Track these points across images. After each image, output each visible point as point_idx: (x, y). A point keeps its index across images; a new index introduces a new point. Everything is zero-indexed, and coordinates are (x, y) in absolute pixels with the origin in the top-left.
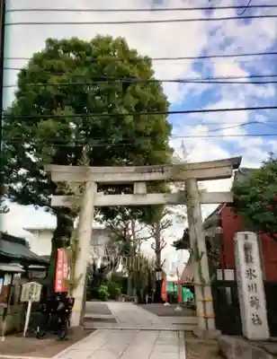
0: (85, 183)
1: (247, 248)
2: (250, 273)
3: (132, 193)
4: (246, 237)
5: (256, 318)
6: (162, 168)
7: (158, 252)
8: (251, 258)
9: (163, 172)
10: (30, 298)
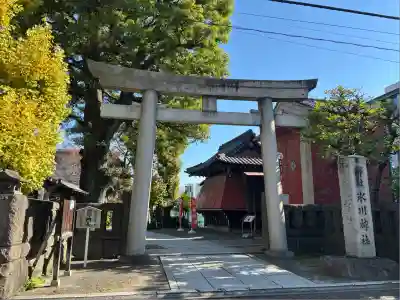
0: (144, 91)
1: (358, 172)
2: (361, 197)
5: (365, 238)
6: (237, 83)
8: (362, 182)
9: (237, 88)
10: (88, 225)
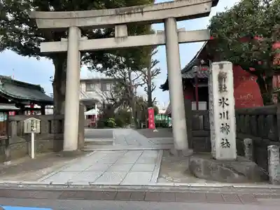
0: (68, 28)
1: (222, 78)
2: (223, 102)
3: (114, 36)
4: (221, 66)
5: (225, 142)
6: (142, 9)
7: (149, 93)
8: (225, 88)
9: (142, 12)
10: (32, 130)
